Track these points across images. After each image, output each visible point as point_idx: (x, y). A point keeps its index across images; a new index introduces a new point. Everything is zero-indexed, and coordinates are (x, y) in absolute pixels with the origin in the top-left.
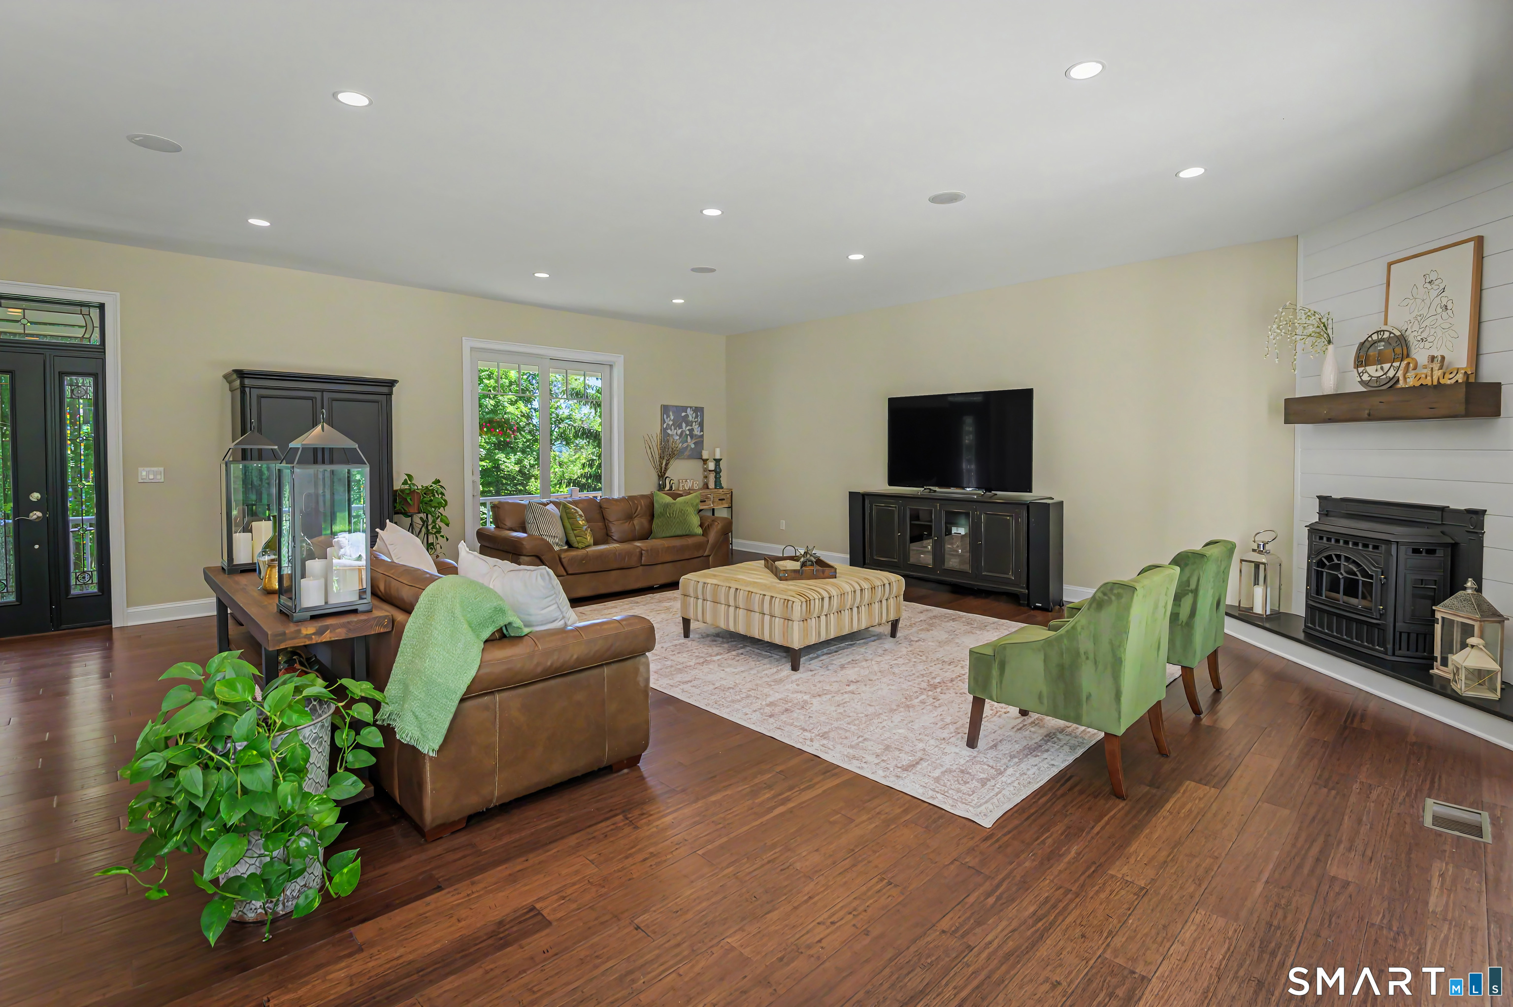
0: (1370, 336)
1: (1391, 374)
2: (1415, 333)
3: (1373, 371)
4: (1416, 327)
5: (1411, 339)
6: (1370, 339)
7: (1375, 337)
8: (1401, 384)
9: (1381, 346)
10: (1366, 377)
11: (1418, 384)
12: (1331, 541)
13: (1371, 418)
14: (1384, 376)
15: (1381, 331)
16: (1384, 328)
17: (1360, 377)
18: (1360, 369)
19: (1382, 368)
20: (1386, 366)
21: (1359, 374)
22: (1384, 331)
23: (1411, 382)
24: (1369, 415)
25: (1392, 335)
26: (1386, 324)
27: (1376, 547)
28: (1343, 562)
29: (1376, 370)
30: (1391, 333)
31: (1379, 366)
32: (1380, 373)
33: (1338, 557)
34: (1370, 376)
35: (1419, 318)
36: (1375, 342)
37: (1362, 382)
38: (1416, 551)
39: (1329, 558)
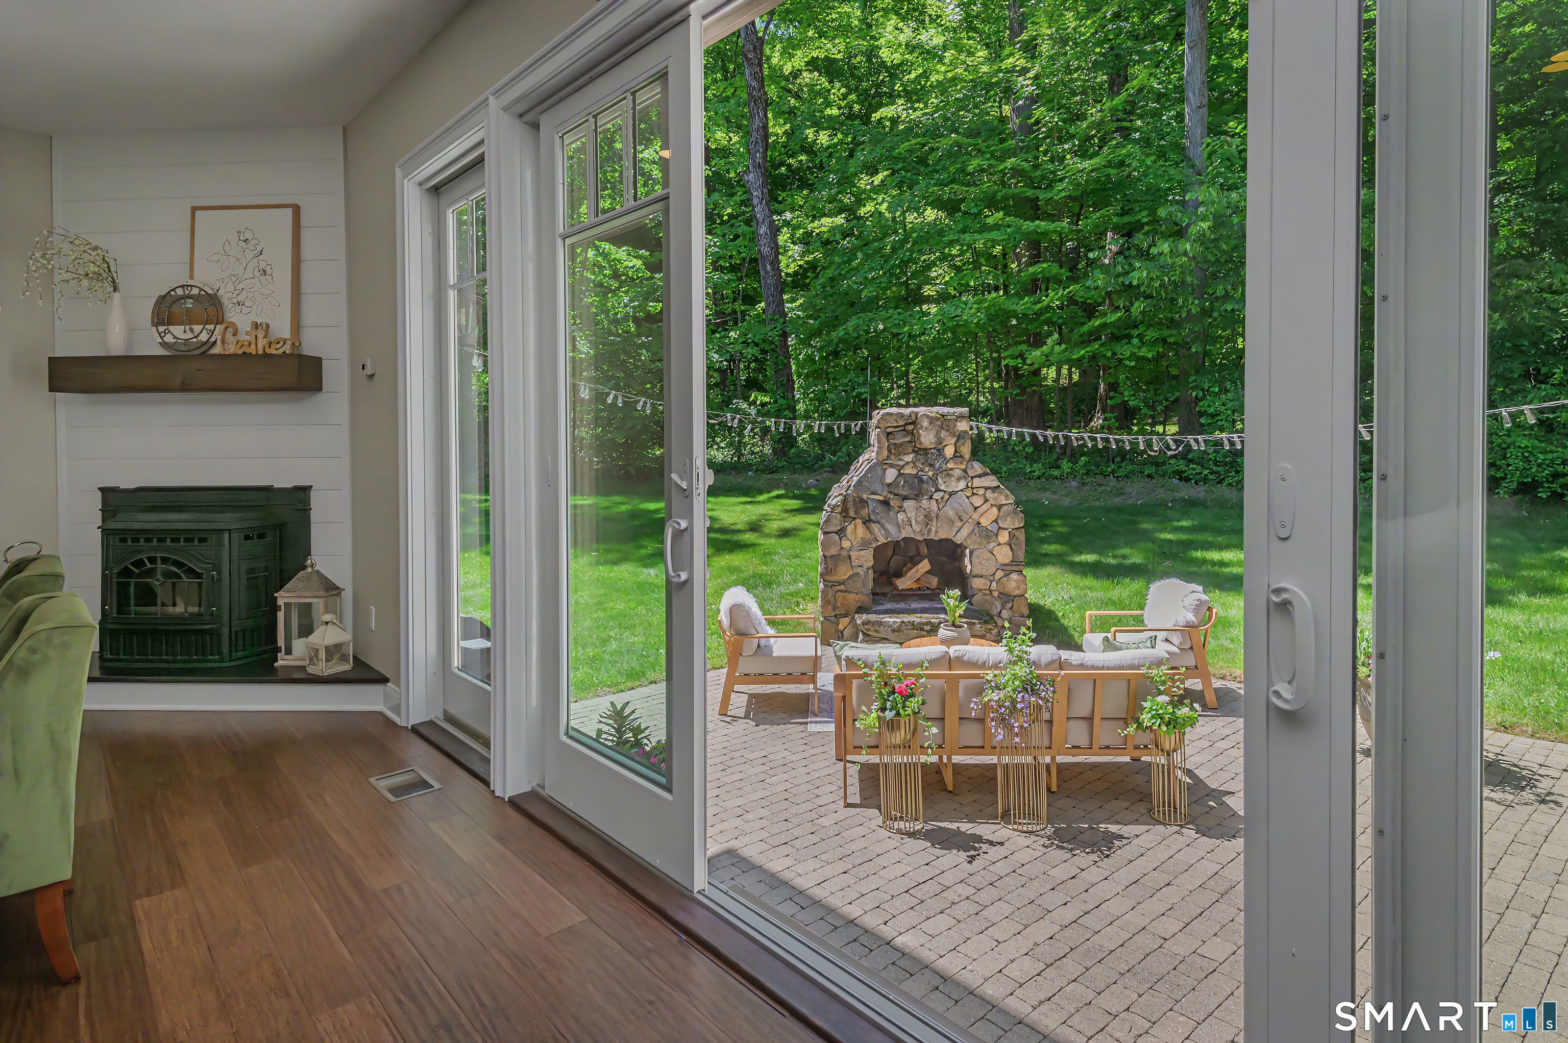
0: (174, 290)
1: (204, 337)
2: (229, 295)
3: (178, 331)
4: (230, 287)
5: (225, 301)
6: (173, 293)
7: (180, 292)
8: (216, 350)
9: (189, 304)
10: (169, 339)
11: (240, 352)
12: (139, 542)
13: (185, 388)
14: (195, 340)
15: (188, 286)
16: (190, 282)
17: (162, 338)
18: (161, 329)
19: (191, 330)
20: (197, 328)
21: (159, 334)
22: (192, 286)
23: (232, 349)
24: (183, 383)
25: (202, 292)
26: (192, 277)
27: (202, 540)
28: (160, 566)
29: (185, 332)
30: (201, 289)
31: (188, 327)
32: (189, 335)
33: (152, 560)
34: (175, 337)
35: (234, 279)
36: (181, 298)
37: (164, 345)
38: (247, 538)
39: (139, 563)
